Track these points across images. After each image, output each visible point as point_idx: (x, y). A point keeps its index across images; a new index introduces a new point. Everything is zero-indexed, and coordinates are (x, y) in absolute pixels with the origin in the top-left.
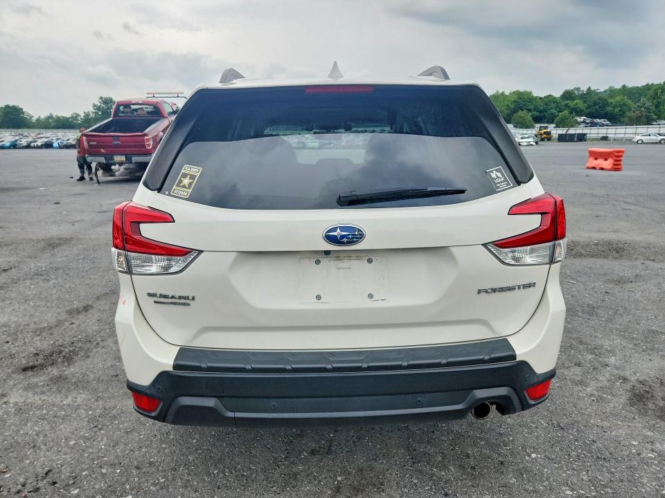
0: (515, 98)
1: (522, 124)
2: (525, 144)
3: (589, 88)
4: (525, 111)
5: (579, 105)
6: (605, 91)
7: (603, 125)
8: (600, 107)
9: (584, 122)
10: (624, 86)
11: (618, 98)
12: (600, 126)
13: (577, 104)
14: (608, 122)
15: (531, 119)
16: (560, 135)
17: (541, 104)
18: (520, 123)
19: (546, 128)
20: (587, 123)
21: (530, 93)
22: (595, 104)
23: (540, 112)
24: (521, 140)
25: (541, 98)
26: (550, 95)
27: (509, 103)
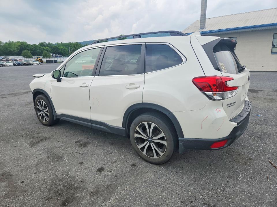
0: (19, 44)
1: (27, 56)
2: (36, 64)
3: (49, 42)
4: (27, 50)
5: (48, 49)
6: (56, 44)
7: (60, 57)
8: (56, 50)
9: (52, 56)
10: (62, 43)
11: (62, 47)
12: (59, 57)
13: (47, 48)
14: (61, 56)
15: (30, 53)
16: (47, 61)
17: (32, 48)
18: (26, 56)
19: (40, 58)
20: (54, 56)
21: (26, 42)
22: (54, 49)
23: (33, 51)
24: (33, 63)
25: (31, 45)
26: (35, 44)
27: (17, 46)
